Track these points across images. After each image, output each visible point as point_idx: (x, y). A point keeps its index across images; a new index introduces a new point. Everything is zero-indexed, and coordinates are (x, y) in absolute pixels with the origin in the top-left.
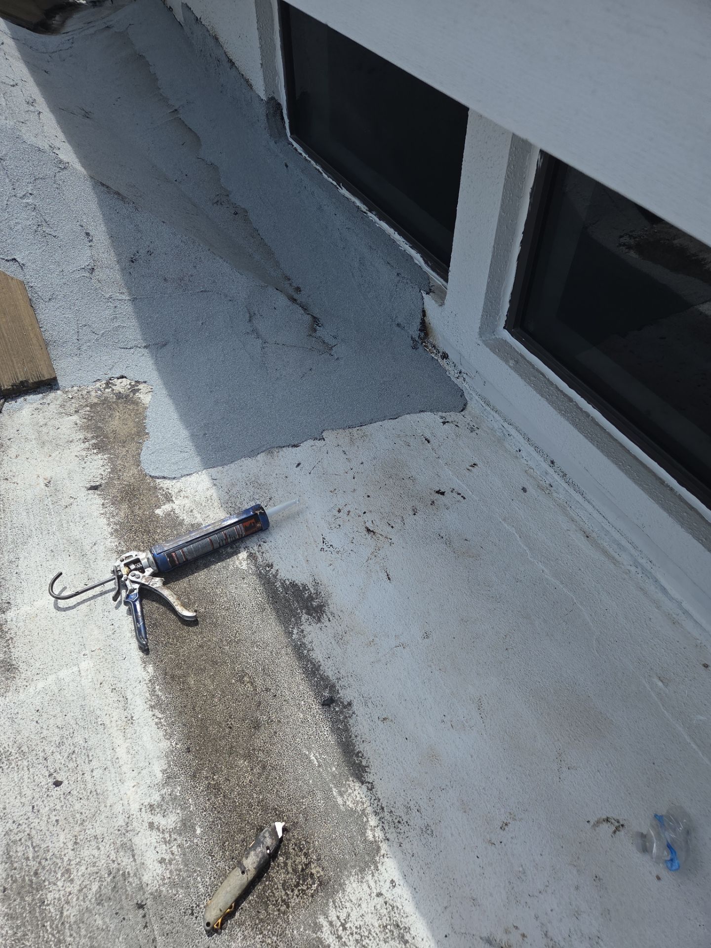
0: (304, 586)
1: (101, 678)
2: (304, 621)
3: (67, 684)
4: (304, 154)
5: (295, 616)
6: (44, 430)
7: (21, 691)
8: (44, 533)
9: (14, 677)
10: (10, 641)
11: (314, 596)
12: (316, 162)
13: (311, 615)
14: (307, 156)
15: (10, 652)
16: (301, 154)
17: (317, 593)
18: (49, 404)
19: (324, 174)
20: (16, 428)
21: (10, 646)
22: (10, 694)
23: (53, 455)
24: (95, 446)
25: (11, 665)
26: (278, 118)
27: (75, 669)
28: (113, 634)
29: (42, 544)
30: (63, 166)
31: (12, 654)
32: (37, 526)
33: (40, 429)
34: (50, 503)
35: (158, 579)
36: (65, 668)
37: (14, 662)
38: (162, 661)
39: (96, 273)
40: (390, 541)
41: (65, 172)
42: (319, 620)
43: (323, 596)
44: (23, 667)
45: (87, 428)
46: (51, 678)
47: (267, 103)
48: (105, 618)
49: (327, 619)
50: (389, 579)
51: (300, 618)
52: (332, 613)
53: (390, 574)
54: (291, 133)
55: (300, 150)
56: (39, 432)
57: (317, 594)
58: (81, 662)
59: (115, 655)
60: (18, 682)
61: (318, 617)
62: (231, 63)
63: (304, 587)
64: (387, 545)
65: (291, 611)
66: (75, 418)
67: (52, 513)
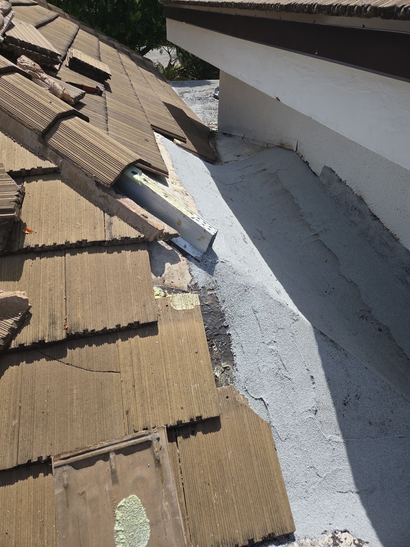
30: (296, 318)
39: (319, 414)
41: (297, 323)
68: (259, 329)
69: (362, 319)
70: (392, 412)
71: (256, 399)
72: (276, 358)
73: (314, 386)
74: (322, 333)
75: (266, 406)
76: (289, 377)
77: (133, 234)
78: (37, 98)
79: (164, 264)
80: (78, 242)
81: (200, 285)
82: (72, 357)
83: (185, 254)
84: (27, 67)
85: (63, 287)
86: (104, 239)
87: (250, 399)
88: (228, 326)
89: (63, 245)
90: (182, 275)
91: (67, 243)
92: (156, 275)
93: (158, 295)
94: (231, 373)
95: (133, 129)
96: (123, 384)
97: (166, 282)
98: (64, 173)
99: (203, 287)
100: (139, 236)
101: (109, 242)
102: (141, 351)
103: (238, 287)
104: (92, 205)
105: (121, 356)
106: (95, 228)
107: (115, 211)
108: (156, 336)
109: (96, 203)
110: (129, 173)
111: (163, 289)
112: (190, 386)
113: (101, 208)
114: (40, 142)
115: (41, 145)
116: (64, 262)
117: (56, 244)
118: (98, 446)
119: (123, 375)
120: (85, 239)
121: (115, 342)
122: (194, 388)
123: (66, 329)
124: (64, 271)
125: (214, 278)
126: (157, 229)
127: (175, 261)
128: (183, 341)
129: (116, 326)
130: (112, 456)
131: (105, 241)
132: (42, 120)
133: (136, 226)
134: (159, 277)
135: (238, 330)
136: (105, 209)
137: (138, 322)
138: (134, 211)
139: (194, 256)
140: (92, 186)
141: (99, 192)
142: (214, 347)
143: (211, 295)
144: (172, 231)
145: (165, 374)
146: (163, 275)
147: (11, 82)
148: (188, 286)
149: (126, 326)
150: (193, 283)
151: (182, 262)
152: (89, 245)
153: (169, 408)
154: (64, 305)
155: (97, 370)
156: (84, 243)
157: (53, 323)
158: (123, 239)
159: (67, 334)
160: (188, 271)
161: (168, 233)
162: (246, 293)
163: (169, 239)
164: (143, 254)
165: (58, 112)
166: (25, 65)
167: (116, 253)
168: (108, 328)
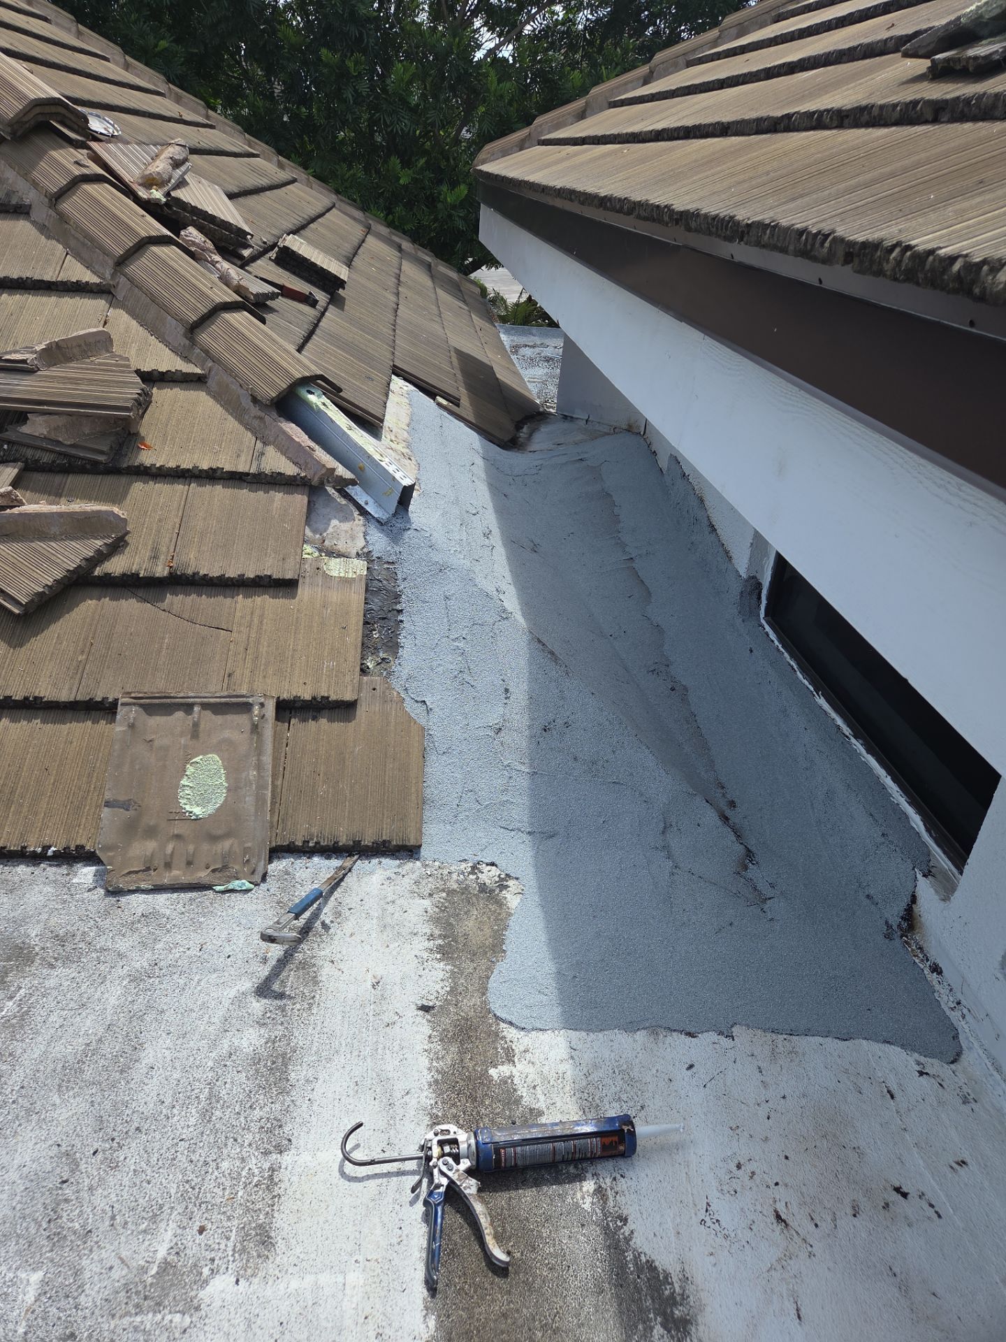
0: (667, 1276)
1: (368, 1311)
3: (325, 1298)
4: (776, 643)
5: (644, 1322)
6: (390, 908)
7: (270, 1283)
8: (356, 1053)
9: (267, 1257)
10: (277, 1199)
11: (678, 1298)
12: (792, 656)
13: (669, 1332)
14: (780, 646)
15: (273, 1217)
16: (773, 641)
17: (683, 1295)
18: (403, 876)
19: (798, 673)
20: (360, 897)
21: (275, 1208)
22: (255, 1281)
23: (391, 946)
24: (440, 949)
25: (269, 1237)
26: (755, 597)
27: (340, 1279)
28: (399, 1244)
29: (348, 1068)
30: (504, 615)
31: (274, 1220)
32: (349, 1040)
33: (386, 906)
34: (371, 1013)
35: (473, 1182)
36: (329, 1271)
37: (273, 1234)
38: (448, 1317)
39: (502, 734)
40: (810, 1249)
41: (506, 622)
43: (692, 1303)
44: (281, 1245)
45: (436, 920)
46: (309, 1279)
47: (747, 581)
48: (393, 1214)
50: (799, 1317)
51: (652, 1329)
53: (802, 1309)
54: (766, 615)
55: (772, 636)
56: (384, 910)
57: (684, 1297)
58: (349, 1271)
59: (394, 1280)
60: (270, 1267)
62: (713, 529)
63: (666, 1278)
64: (803, 1255)
65: (641, 1310)
66: (427, 903)
67: (371, 1028)
68: (445, 620)
69: (651, 673)
70: (614, 752)
71: (417, 701)
72: (460, 658)
73: (505, 701)
74: (539, 641)
75: (429, 711)
76: (472, 684)
77: (290, 469)
78: (193, 280)
79: (330, 520)
80: (211, 469)
81: (375, 554)
82: (172, 604)
83: (363, 512)
84: (194, 243)
85: (178, 520)
86: (247, 471)
87: (407, 699)
88: (402, 610)
89: (188, 470)
90: (353, 538)
91: (195, 467)
92: (315, 531)
93: (308, 554)
94: (390, 667)
95: (352, 361)
96: (233, 644)
97: (327, 543)
98: (211, 383)
99: (379, 558)
100: (298, 474)
101: (254, 475)
102: (266, 612)
103: (430, 564)
104: (242, 428)
105: (238, 614)
106: (238, 456)
107: (272, 439)
108: (294, 601)
109: (248, 427)
110: (303, 392)
111: (320, 551)
112: (324, 663)
113: (254, 433)
114: (186, 338)
115: (187, 342)
116: (185, 493)
117: (179, 467)
118: (182, 695)
119: (234, 634)
120: (221, 467)
121: (233, 598)
122: (328, 666)
123: (171, 567)
124: (183, 503)
125: (397, 549)
126: (324, 466)
127: (346, 518)
128: (329, 611)
129: (239, 576)
130: (196, 709)
131: (248, 474)
132: (195, 309)
133: (296, 461)
134: (318, 536)
135: (415, 618)
136: (259, 436)
137: (270, 576)
138: (297, 440)
139: (376, 516)
140: (246, 402)
141: (255, 411)
142: (374, 632)
143: (388, 568)
144: (348, 475)
145: (292, 644)
146: (325, 534)
147: (164, 256)
148: (357, 553)
149: (252, 577)
150: (365, 550)
151: (357, 522)
152: (225, 475)
153: (288, 680)
154: (174, 540)
155: (202, 623)
156: (219, 472)
157: (155, 557)
158: (274, 475)
159: (170, 573)
160: (362, 534)
161: (341, 477)
162: (440, 574)
163: (342, 486)
164: (299, 500)
165: (218, 300)
166: (190, 240)
167: (261, 493)
168: (226, 576)
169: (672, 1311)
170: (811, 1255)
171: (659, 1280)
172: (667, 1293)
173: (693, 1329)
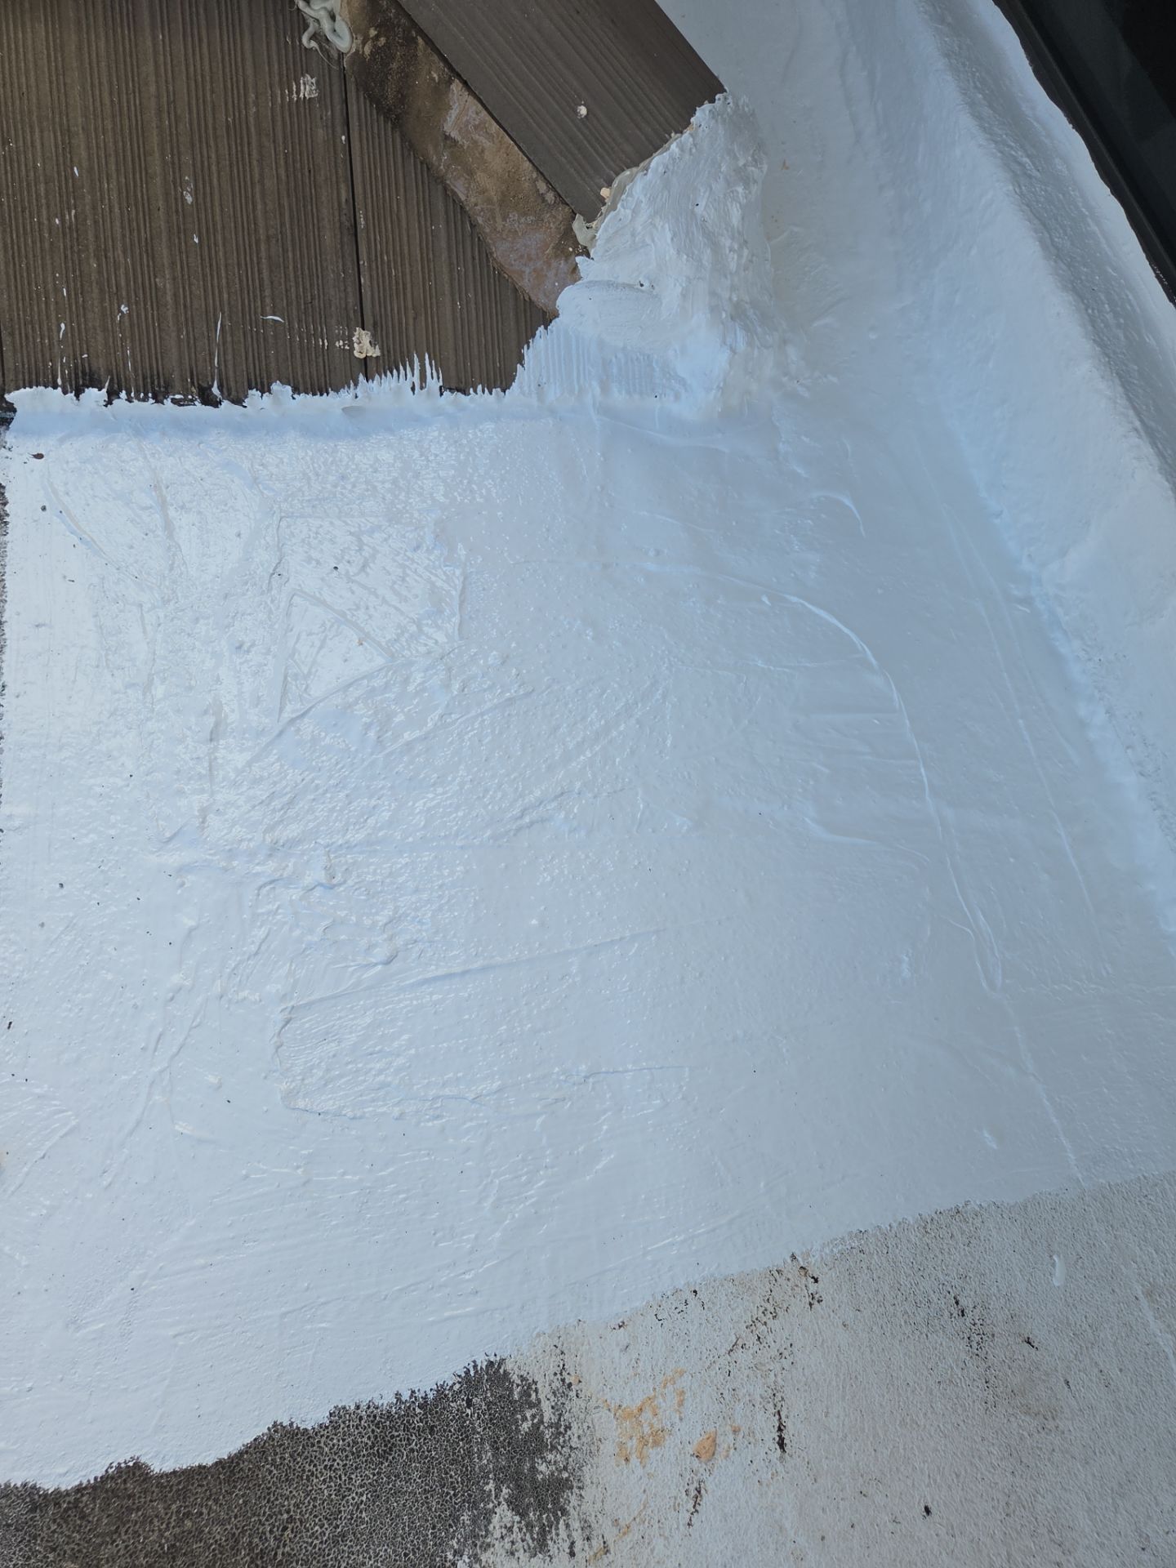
0: (528, 1387)
2: (497, 1534)
5: (475, 1505)
11: (548, 1434)
13: (523, 1515)
17: (557, 1425)
42: (541, 1546)
43: (574, 1442)
49: (566, 1545)
50: (782, 1444)
51: (488, 1515)
52: (586, 1526)
57: (560, 1428)
61: (542, 1527)
63: (526, 1394)
65: (468, 1476)
169: (533, 1469)
170: (814, 1300)
171: (512, 1402)
172: (525, 1426)
173: (574, 1500)
